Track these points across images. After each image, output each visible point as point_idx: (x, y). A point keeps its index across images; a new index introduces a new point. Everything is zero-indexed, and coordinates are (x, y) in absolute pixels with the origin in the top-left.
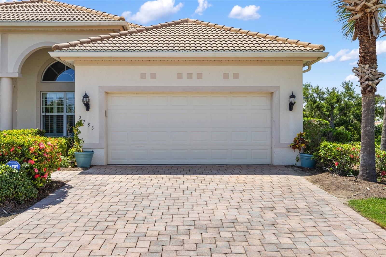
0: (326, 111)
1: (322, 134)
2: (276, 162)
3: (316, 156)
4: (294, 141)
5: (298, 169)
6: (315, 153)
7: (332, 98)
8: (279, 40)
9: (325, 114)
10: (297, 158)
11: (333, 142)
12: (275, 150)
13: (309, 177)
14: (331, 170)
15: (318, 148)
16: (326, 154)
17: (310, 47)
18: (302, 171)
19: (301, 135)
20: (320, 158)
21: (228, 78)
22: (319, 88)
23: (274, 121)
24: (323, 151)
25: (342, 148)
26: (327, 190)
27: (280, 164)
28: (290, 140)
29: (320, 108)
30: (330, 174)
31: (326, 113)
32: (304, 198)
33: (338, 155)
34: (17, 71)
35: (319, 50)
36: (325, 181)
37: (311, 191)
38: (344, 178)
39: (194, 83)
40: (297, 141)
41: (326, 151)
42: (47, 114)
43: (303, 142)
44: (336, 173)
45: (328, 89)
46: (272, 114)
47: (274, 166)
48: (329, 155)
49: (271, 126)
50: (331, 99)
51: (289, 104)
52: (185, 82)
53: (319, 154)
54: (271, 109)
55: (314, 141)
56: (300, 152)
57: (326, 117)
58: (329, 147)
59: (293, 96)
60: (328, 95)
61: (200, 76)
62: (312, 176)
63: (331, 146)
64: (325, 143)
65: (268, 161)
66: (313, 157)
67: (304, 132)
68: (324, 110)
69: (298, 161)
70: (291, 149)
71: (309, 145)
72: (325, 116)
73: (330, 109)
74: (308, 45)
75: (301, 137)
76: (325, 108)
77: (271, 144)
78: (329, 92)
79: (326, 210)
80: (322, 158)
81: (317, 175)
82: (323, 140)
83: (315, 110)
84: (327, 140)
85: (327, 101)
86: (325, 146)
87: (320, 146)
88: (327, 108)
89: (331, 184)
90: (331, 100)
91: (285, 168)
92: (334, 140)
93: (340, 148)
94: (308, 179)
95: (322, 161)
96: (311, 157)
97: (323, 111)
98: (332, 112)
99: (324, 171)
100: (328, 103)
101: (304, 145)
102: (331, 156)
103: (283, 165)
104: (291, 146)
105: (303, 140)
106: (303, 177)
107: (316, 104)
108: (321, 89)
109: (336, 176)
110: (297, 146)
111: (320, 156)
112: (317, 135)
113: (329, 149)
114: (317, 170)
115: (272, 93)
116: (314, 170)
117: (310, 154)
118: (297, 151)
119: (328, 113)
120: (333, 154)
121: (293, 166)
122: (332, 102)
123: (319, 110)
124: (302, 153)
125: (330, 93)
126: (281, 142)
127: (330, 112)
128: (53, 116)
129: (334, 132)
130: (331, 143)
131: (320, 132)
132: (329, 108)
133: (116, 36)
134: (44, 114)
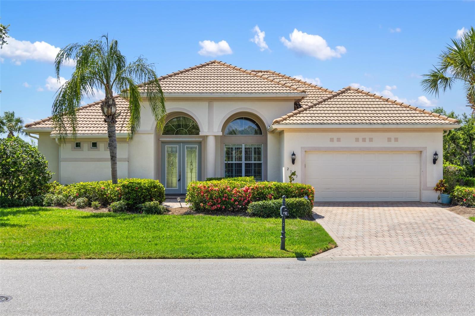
0: (463, 144)
1: (456, 181)
2: (423, 200)
3: (452, 195)
4: (437, 185)
5: (439, 204)
6: (451, 193)
7: (470, 127)
8: (425, 113)
9: (461, 147)
10: (439, 197)
11: (464, 186)
12: (423, 191)
13: (447, 208)
14: (461, 204)
15: (453, 190)
16: (458, 194)
17: (448, 120)
18: (443, 205)
19: (442, 181)
20: (455, 196)
21: (391, 141)
22: (454, 115)
23: (423, 171)
24: (456, 192)
25: (468, 190)
26: (458, 214)
27: (427, 201)
28: (434, 185)
29: (455, 139)
30: (461, 207)
31: (463, 146)
32: (446, 217)
33: (466, 195)
34: (221, 131)
35: (454, 123)
36: (457, 210)
37: (449, 214)
38: (469, 209)
39: (367, 144)
40: (439, 186)
41: (458, 192)
42: (229, 162)
43: (443, 186)
44: (465, 206)
45: (466, 115)
46: (421, 166)
47: (423, 203)
48: (460, 195)
49: (420, 175)
50: (469, 129)
51: (433, 160)
52: (361, 144)
53: (454, 194)
54: (420, 163)
55: (450, 185)
56: (441, 193)
57: (463, 151)
58: (460, 189)
59: (436, 154)
60: (466, 123)
61: (371, 140)
62: (449, 208)
63: (462, 189)
64: (457, 187)
65: (417, 199)
66: (450, 196)
67: (443, 179)
68: (461, 143)
69: (439, 199)
70: (435, 191)
71: (448, 188)
72: (462, 149)
73: (468, 141)
74: (447, 119)
75: (441, 183)
76: (462, 139)
77: (420, 187)
78: (467, 119)
79: (457, 220)
80: (456, 197)
81: (453, 207)
82: (456, 185)
83: (449, 143)
84: (460, 185)
85: (464, 132)
86: (458, 189)
87: (454, 189)
88: (464, 140)
89: (461, 211)
90: (469, 131)
91: (431, 204)
92: (465, 185)
93: (467, 190)
94: (447, 209)
95: (456, 198)
96: (448, 196)
97: (458, 143)
98: (471, 145)
99: (456, 205)
100: (465, 133)
101: (444, 188)
102: (461, 195)
103: (429, 202)
104: (434, 189)
105: (443, 185)
106: (444, 208)
107: (451, 135)
108: (457, 116)
109: (464, 207)
110: (439, 189)
111: (455, 195)
112: (452, 181)
113: (460, 190)
114: (453, 205)
115: (421, 152)
116: (450, 205)
117: (448, 194)
118: (439, 192)
119: (466, 146)
120: (463, 194)
121: (436, 203)
122: (470, 132)
123: (454, 142)
124: (442, 194)
125: (469, 120)
126: (427, 186)
127: (468, 145)
128: (232, 163)
129: (464, 179)
130: (462, 187)
131: (455, 179)
132: (467, 139)
133: (307, 109)
134: (226, 162)
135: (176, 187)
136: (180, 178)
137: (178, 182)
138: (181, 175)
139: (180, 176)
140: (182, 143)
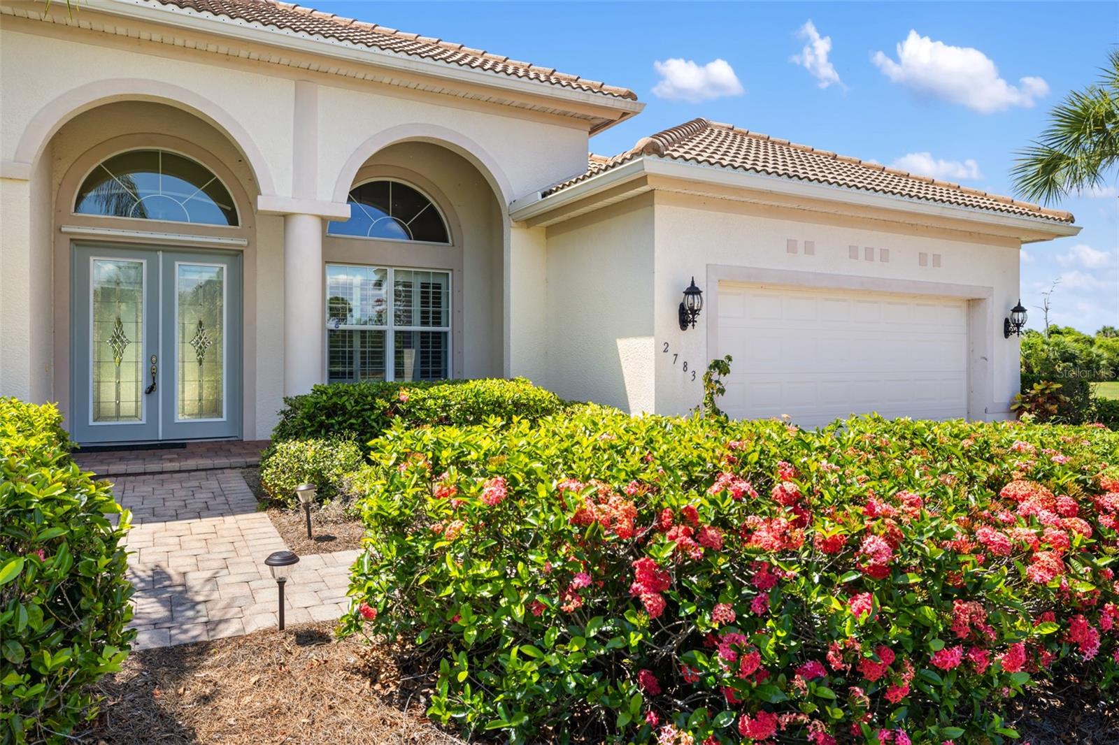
17: (1045, 213)
21: (926, 264)
23: (984, 358)
28: (1007, 398)
42: (342, 327)
46: (971, 343)
49: (969, 368)
59: (1020, 309)
77: (968, 405)
115: (975, 300)
126: (995, 401)
128: (352, 331)
135: (136, 416)
136: (154, 384)
137: (145, 396)
138: (157, 370)
139: (153, 374)
140: (163, 251)
